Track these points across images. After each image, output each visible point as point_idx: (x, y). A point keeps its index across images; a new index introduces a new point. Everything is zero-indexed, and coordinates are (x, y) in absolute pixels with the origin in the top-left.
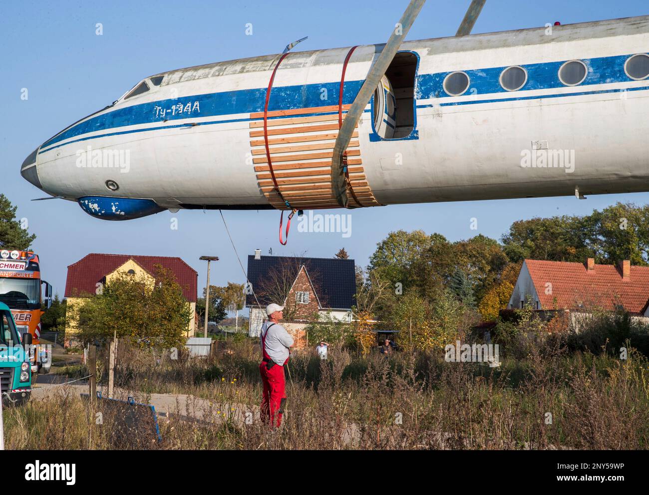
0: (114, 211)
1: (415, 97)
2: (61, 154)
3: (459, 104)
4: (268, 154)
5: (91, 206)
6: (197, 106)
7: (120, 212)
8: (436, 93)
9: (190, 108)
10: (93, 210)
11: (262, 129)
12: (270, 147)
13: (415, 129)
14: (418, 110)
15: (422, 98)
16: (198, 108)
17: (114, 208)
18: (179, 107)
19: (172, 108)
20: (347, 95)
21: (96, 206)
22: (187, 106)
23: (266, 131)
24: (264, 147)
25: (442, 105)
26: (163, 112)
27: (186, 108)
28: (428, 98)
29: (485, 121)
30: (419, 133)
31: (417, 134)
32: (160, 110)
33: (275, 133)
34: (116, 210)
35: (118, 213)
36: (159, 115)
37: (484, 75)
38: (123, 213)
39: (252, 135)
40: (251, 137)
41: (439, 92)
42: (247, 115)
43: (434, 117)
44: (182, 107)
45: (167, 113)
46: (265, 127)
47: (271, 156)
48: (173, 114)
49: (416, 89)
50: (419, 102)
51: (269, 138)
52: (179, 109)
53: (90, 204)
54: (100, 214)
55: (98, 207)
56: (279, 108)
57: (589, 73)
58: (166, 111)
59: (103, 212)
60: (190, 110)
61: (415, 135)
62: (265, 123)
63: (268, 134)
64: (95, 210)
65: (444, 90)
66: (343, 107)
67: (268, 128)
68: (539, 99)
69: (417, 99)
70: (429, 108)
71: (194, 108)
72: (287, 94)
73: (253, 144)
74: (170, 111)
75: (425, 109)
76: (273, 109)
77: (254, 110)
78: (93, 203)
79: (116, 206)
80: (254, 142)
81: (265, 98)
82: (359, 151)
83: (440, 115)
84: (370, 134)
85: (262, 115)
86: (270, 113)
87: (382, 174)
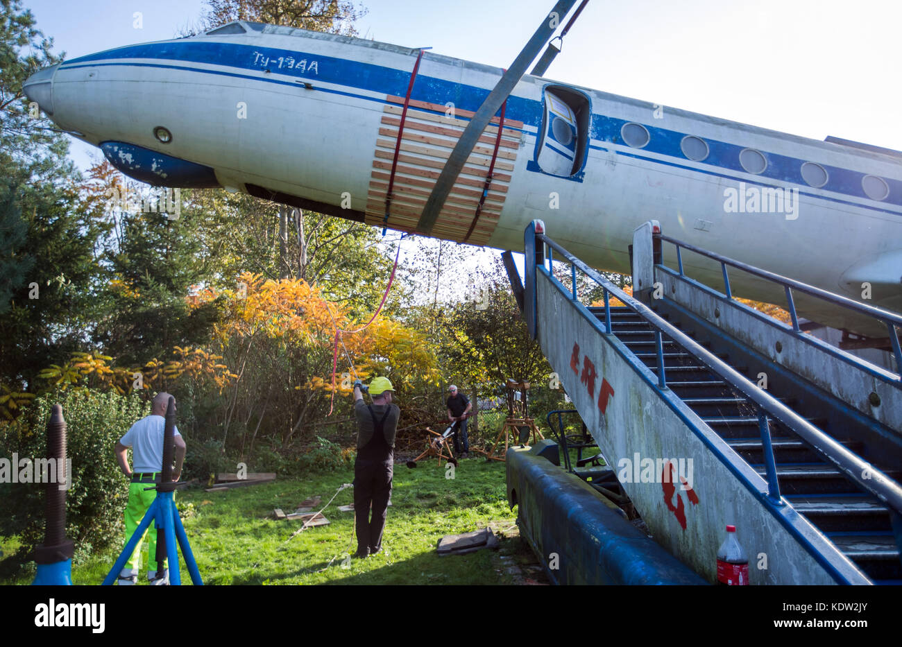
0: (153, 170)
1: (590, 135)
2: (96, 75)
3: (637, 157)
4: (397, 149)
5: (121, 154)
6: (314, 66)
7: (162, 173)
8: (614, 138)
9: (304, 66)
10: (123, 161)
11: (399, 118)
12: (403, 142)
13: (582, 170)
14: (590, 150)
15: (597, 138)
16: (316, 69)
17: (154, 166)
18: (290, 61)
19: (279, 59)
20: (511, 109)
21: (129, 157)
22: (301, 63)
23: (403, 121)
24: (395, 140)
25: (618, 153)
26: (265, 60)
27: (298, 65)
28: (604, 140)
29: (659, 184)
30: (585, 176)
31: (583, 177)
32: (260, 58)
33: (414, 126)
34: (157, 169)
35: (158, 173)
36: (259, 62)
37: (665, 135)
38: (165, 175)
39: (384, 121)
40: (382, 123)
41: (616, 138)
42: (383, 96)
43: (606, 163)
44: (293, 62)
45: (270, 63)
46: (404, 116)
47: (401, 153)
48: (280, 66)
49: (590, 128)
50: (593, 142)
51: (405, 131)
52: (289, 64)
53: (121, 152)
54: (131, 168)
55: (132, 159)
56: (424, 99)
57: (768, 166)
58: (269, 60)
59: (138, 166)
60: (304, 69)
61: (580, 177)
62: (405, 111)
63: (405, 125)
64: (127, 162)
65: (621, 138)
66: (505, 121)
67: (407, 119)
68: (719, 178)
69: (592, 138)
70: (603, 152)
71: (310, 67)
72: (437, 88)
73: (382, 132)
74: (275, 62)
75: (599, 151)
76: (417, 98)
77: (392, 92)
78: (125, 152)
79: (158, 163)
80: (384, 130)
81: (408, 83)
82: (510, 177)
83: (613, 163)
84: (529, 162)
85: (402, 100)
86: (412, 102)
87: (522, 211)
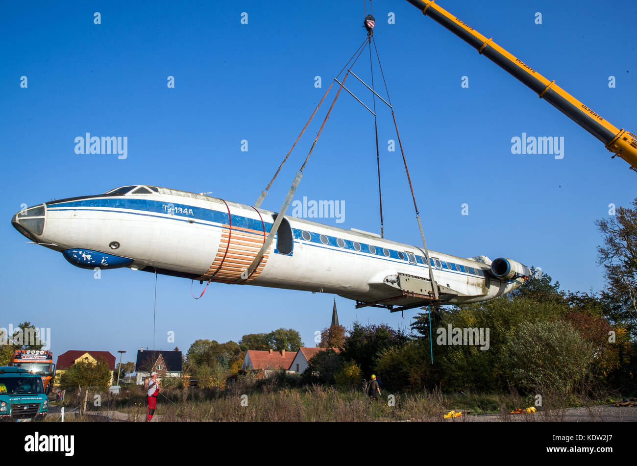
2: (79, 216)
3: (309, 245)
5: (84, 255)
7: (106, 263)
8: (300, 237)
10: (85, 259)
12: (230, 244)
13: (292, 251)
14: (294, 243)
15: (296, 238)
17: (103, 261)
21: (88, 256)
24: (227, 244)
25: (303, 243)
28: (298, 239)
30: (293, 253)
33: (235, 238)
34: (104, 262)
37: (315, 235)
38: (108, 264)
39: (223, 236)
42: (221, 225)
43: (300, 248)
46: (230, 233)
47: (229, 249)
49: (293, 234)
50: (295, 240)
51: (231, 240)
54: (89, 263)
55: (90, 257)
56: (236, 225)
59: (93, 261)
62: (230, 231)
63: (231, 237)
64: (87, 259)
65: (302, 237)
66: (265, 233)
67: (231, 235)
69: (294, 238)
72: (239, 220)
73: (222, 241)
75: (297, 243)
76: (234, 225)
77: (224, 223)
78: (87, 254)
79: (105, 259)
80: (223, 240)
81: (229, 218)
82: (268, 256)
83: (302, 248)
84: (275, 250)
85: (229, 227)
86: (233, 227)
87: (270, 269)
